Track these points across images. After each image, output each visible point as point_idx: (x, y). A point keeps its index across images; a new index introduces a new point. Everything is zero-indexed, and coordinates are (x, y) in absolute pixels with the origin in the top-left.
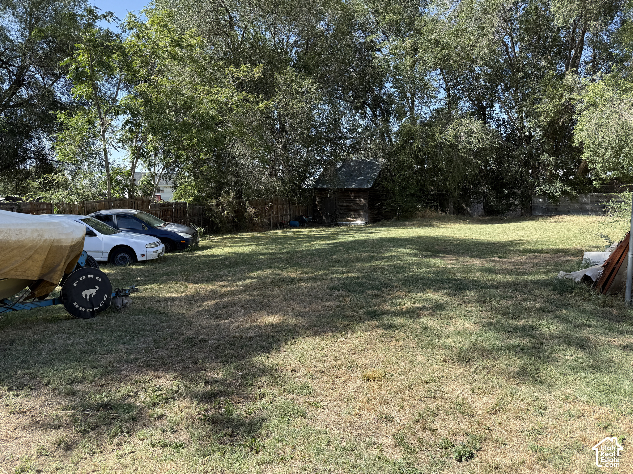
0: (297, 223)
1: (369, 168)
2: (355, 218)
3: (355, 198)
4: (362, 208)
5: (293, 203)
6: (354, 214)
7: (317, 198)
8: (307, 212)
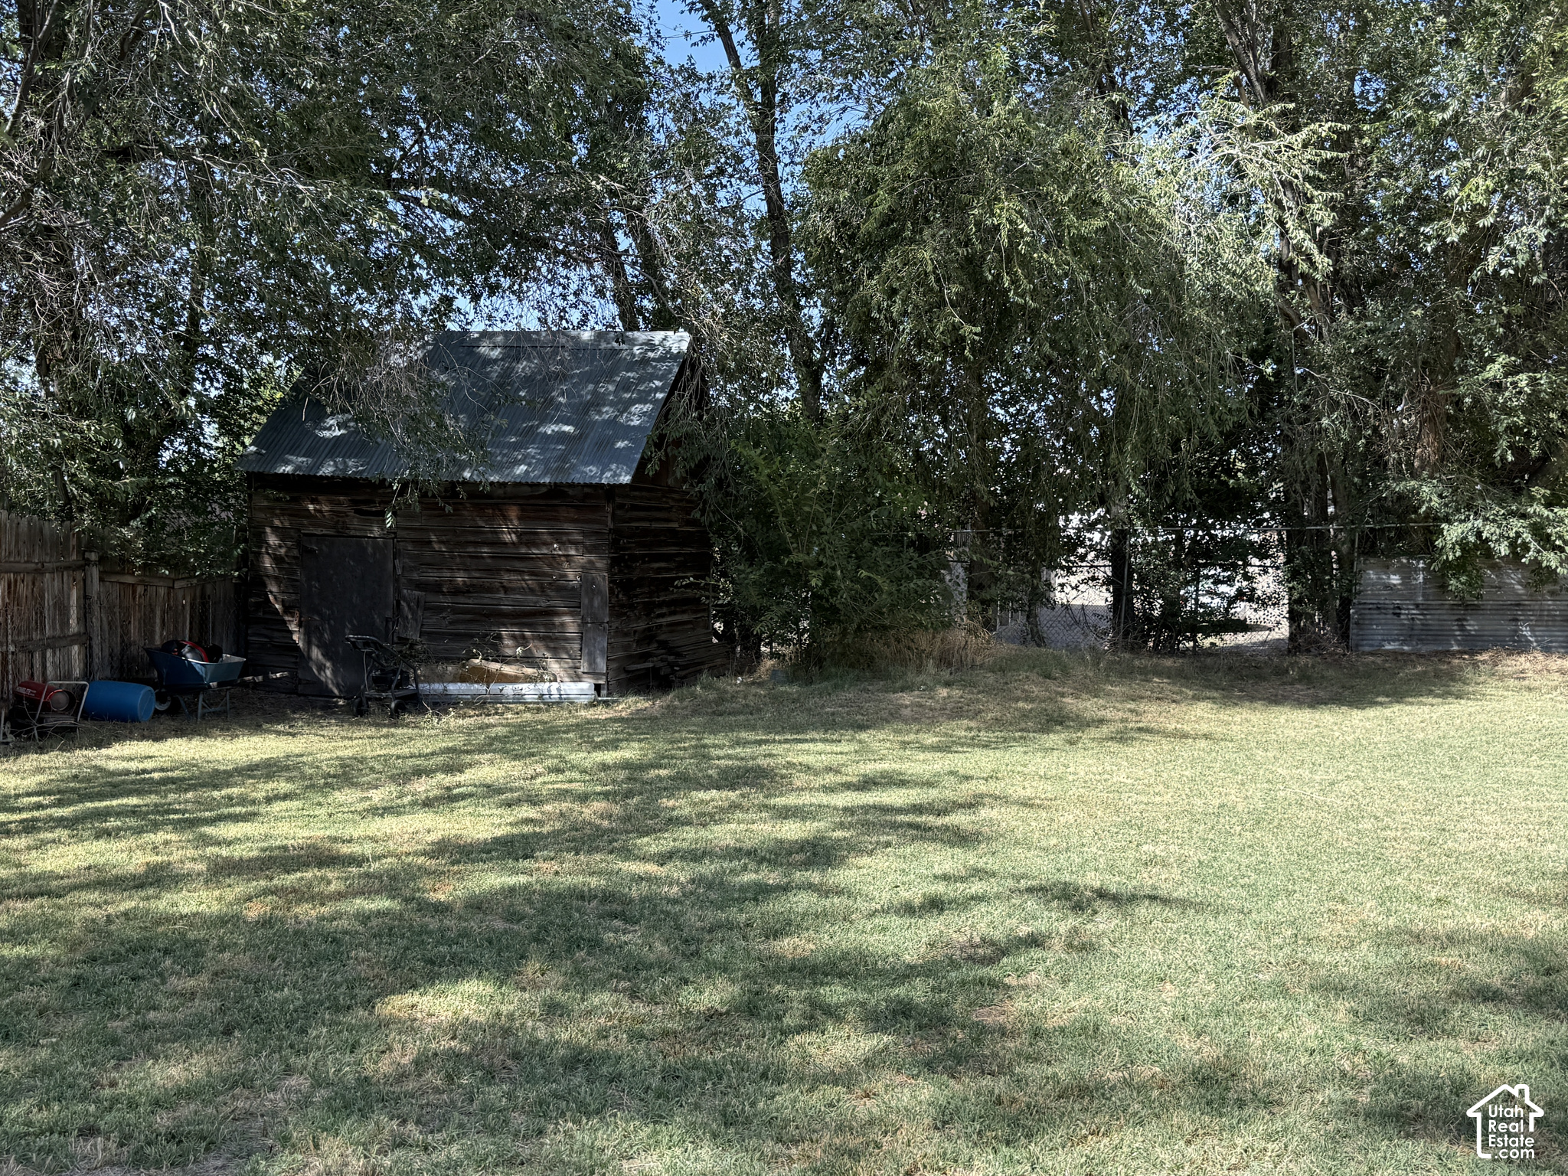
0: (141, 697)
1: (595, 377)
2: (528, 659)
3: (528, 539)
4: (573, 597)
5: (114, 564)
6: (521, 640)
7: (273, 540)
8: (201, 623)
